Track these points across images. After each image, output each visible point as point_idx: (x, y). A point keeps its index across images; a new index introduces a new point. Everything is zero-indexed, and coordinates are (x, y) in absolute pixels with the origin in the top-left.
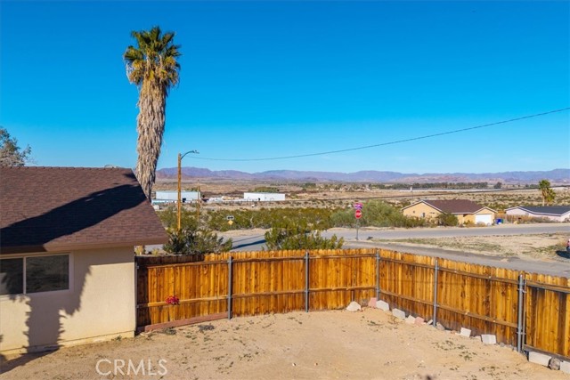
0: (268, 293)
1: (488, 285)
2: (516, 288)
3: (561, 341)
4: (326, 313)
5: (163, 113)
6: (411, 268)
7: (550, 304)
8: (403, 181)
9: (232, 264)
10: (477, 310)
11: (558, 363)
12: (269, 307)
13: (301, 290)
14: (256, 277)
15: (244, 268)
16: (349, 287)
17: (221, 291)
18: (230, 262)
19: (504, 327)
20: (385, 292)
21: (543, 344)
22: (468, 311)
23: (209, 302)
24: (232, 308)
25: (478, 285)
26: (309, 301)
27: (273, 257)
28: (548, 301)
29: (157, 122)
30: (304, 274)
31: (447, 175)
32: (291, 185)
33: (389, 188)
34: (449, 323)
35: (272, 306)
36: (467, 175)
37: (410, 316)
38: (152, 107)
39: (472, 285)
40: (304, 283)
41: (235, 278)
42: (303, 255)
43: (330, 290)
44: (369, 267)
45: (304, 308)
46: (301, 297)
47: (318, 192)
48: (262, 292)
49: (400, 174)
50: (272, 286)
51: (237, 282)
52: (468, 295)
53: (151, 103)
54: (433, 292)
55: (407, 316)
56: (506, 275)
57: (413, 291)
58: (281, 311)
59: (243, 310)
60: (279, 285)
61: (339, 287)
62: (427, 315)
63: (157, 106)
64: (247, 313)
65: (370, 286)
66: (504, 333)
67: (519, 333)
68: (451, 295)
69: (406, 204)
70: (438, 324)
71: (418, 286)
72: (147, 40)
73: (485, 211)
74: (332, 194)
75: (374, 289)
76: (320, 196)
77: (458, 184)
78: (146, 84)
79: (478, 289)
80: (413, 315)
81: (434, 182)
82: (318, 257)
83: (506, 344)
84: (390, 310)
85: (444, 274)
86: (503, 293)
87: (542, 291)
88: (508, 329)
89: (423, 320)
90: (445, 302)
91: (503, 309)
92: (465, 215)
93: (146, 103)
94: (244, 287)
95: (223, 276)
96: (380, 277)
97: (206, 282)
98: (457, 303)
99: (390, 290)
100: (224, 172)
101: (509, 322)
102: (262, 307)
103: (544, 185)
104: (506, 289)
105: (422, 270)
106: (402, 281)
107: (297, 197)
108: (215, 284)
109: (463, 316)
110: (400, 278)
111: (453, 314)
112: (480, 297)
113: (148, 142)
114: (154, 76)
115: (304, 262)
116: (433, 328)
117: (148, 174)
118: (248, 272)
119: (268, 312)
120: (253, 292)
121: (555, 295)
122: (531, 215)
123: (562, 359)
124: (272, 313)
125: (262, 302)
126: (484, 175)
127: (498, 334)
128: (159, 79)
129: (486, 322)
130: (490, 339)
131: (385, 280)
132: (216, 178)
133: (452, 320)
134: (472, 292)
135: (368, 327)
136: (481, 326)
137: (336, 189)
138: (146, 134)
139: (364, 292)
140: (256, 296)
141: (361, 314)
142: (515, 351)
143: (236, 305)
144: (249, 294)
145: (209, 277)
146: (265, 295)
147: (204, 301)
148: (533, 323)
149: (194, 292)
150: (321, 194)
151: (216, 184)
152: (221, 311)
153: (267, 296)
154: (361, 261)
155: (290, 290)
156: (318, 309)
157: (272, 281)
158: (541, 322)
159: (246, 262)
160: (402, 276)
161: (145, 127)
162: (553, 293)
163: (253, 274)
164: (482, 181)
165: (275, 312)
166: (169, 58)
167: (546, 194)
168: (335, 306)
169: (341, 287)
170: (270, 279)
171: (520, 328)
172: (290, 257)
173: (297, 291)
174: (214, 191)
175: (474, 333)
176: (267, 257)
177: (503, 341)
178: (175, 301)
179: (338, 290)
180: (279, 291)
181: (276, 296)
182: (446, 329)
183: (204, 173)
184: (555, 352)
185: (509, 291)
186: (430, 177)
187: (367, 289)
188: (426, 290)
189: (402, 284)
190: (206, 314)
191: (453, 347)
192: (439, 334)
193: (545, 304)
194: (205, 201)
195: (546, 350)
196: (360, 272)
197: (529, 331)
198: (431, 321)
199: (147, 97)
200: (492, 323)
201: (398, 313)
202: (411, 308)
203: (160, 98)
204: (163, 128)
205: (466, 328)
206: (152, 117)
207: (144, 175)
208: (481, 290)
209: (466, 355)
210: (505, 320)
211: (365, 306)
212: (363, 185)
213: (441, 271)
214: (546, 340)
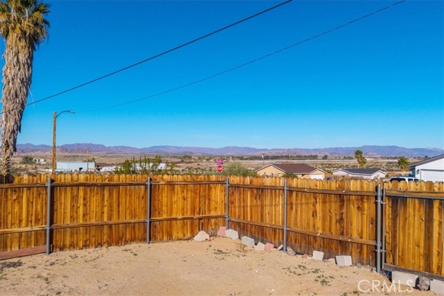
0: (100, 223)
1: (342, 201)
2: (373, 200)
3: (428, 256)
4: (170, 243)
5: (30, 66)
6: (260, 191)
7: (414, 214)
8: (257, 154)
9: (52, 188)
10: (330, 230)
11: (427, 282)
12: (102, 239)
13: (142, 219)
14: (85, 205)
15: (69, 194)
16: (197, 216)
17: (37, 221)
18: (48, 185)
19: (360, 246)
20: (234, 220)
21: (406, 261)
22: (320, 231)
23: (21, 233)
24: (52, 241)
25: (330, 202)
26: (150, 231)
27: (107, 181)
28: (411, 211)
29: (23, 73)
30: (145, 202)
31: (289, 150)
32: (171, 157)
33: (247, 159)
34: (301, 247)
35: (105, 237)
36: (303, 150)
37: (260, 243)
38: (18, 59)
39: (324, 202)
40: (146, 212)
41: (57, 205)
42: (144, 180)
43: (176, 219)
44: (218, 194)
45: (145, 240)
46: (142, 228)
47: (193, 162)
48: (93, 221)
49: (255, 149)
50: (105, 215)
51: (60, 210)
52: (319, 215)
53: (17, 54)
54: (283, 215)
55: (256, 244)
56: (362, 187)
57: (262, 215)
58: (117, 244)
59: (68, 243)
60: (115, 213)
61: (185, 216)
62: (277, 241)
63: (22, 58)
64: (73, 246)
65: (219, 214)
66: (361, 253)
67: (379, 251)
68: (301, 215)
69: (258, 168)
70: (289, 249)
71: (267, 210)
73: (318, 172)
74: (204, 164)
75: (224, 217)
76: (195, 165)
77: (297, 156)
78: (13, 37)
79: (330, 207)
80: (263, 242)
81: (279, 155)
82: (162, 183)
83: (362, 264)
84: (240, 238)
85: (294, 193)
86: (358, 208)
87: (404, 199)
88: (365, 247)
89: (273, 246)
90: (296, 224)
91: (359, 225)
92: (303, 175)
93: (11, 55)
94: (68, 215)
95: (39, 202)
96: (229, 204)
97: (17, 209)
98: (308, 224)
99: (239, 217)
100: (117, 147)
101: (367, 240)
102: (93, 240)
103: (358, 153)
104: (362, 203)
105: (271, 192)
106: (251, 207)
107: (176, 166)
108: (28, 212)
109: (315, 237)
110: (249, 204)
111: (305, 236)
112: (334, 215)
113: (13, 92)
114: (20, 29)
115: (146, 188)
116: (283, 253)
117: (13, 124)
118: (74, 198)
119: (100, 245)
120: (81, 222)
121: (420, 203)
122: (350, 175)
123: (431, 277)
124: (106, 245)
125: (93, 233)
126: (315, 150)
127: (353, 254)
128: (25, 33)
129: (340, 241)
130: (346, 260)
131: (235, 207)
132: (110, 152)
133: (302, 243)
134: (324, 211)
135: (214, 255)
136: (335, 246)
137: (207, 160)
138: (11, 84)
139: (213, 220)
140: (85, 226)
141: (209, 243)
142: (374, 272)
143: (58, 238)
144: (75, 224)
145: (20, 203)
146: (96, 225)
147: (12, 233)
148: (394, 237)
150: (196, 164)
151: (110, 157)
152: (36, 244)
153: (100, 227)
154: (210, 189)
155: (128, 220)
156: (162, 240)
157: (106, 209)
158: (404, 236)
159: (72, 186)
160: (251, 200)
161: (10, 77)
162: (417, 201)
163: (81, 201)
164: (313, 154)
165: (110, 244)
166: (36, 14)
167: (360, 161)
168: (181, 236)
169: (188, 215)
170: (103, 206)
171: (379, 245)
172: (128, 182)
173: (137, 220)
174: (108, 163)
175: (327, 256)
176: (99, 182)
177: (360, 261)
179: (184, 219)
180: (114, 220)
181: (110, 226)
182: (297, 253)
183: (99, 148)
184: (421, 270)
185: (366, 205)
186: (277, 151)
187: (216, 217)
188: (275, 212)
189: (251, 209)
190: (15, 248)
191: (306, 271)
192: (290, 259)
193: (407, 216)
194: (99, 170)
195: (411, 268)
196: (209, 199)
197: (389, 248)
198: (281, 246)
199: (12, 49)
200: (346, 242)
201: (248, 241)
202: (260, 233)
203: (26, 50)
204: (30, 79)
205: (319, 251)
206: (17, 68)
207: (8, 124)
208: (334, 207)
209: (322, 279)
210: (361, 238)
211: (213, 235)
212: (228, 157)
213: (291, 191)
214: (409, 257)
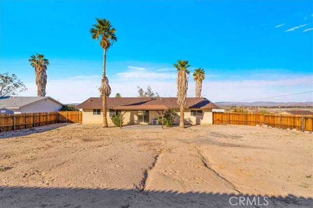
0: (237, 120)
4: (251, 126)
6: (274, 117)
10: (291, 124)
11: (311, 132)
16: (256, 121)
17: (227, 119)
19: (298, 127)
20: (266, 123)
22: (289, 124)
23: (225, 121)
24: (229, 122)
25: (291, 119)
26: (246, 123)
30: (245, 117)
33: (269, 108)
35: (238, 123)
40: (245, 119)
44: (262, 117)
52: (289, 121)
54: (280, 121)
55: (272, 128)
57: (274, 122)
60: (239, 119)
64: (233, 124)
70: (281, 128)
71: (275, 120)
72: (198, 71)
75: (263, 122)
80: (274, 127)
84: (268, 127)
86: (298, 120)
87: (308, 118)
89: (277, 128)
90: (283, 123)
91: (298, 123)
94: (232, 119)
96: (265, 119)
98: (286, 123)
99: (268, 122)
105: (277, 117)
109: (288, 126)
111: (285, 125)
112: (292, 121)
115: (245, 115)
120: (234, 120)
125: (236, 122)
129: (294, 126)
130: (295, 130)
133: (285, 127)
136: (292, 127)
139: (261, 123)
142: (301, 131)
148: (305, 125)
149: (222, 119)
152: (227, 123)
154: (259, 116)
155: (242, 120)
156: (249, 125)
160: (271, 119)
163: (234, 116)
168: (253, 125)
170: (237, 118)
173: (244, 121)
175: (291, 129)
177: (298, 130)
178: (218, 120)
179: (253, 121)
181: (239, 121)
182: (283, 129)
184: (311, 130)
186: (291, 104)
188: (278, 121)
190: (224, 123)
195: (309, 130)
196: (259, 118)
198: (279, 128)
201: (270, 127)
202: (274, 125)
205: (289, 128)
210: (298, 125)
211: (261, 126)
212: (257, 107)
213: (282, 117)
214: (309, 128)
